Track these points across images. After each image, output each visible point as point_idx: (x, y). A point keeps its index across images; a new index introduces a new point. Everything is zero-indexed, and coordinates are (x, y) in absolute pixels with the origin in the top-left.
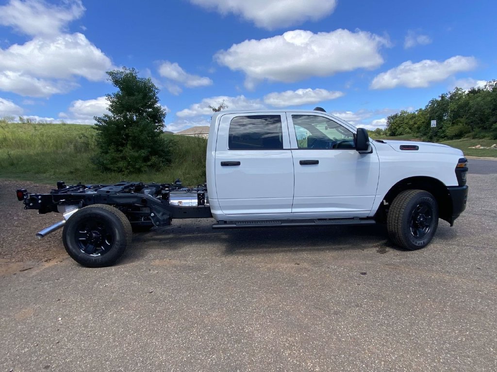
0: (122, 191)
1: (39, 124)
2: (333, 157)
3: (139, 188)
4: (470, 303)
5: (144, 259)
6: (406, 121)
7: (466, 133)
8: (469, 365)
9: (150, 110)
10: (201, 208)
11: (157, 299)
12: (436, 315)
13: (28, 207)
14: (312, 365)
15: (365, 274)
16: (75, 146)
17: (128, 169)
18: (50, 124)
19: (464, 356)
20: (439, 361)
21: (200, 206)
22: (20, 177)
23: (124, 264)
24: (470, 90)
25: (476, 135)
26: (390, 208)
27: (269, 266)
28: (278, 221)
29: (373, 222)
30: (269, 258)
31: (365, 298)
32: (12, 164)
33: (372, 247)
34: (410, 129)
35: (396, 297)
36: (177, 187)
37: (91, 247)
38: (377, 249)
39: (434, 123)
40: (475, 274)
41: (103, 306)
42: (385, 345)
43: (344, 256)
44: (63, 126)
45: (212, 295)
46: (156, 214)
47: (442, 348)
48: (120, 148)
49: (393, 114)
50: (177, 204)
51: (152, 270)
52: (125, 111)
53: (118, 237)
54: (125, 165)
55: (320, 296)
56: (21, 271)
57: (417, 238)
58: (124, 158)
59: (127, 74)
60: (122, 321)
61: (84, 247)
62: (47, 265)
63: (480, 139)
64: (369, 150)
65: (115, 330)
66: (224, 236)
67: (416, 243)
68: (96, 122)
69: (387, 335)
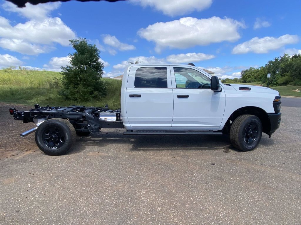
0: (72, 111)
1: (30, 71)
2: (199, 93)
3: (82, 110)
4: (275, 184)
5: (83, 151)
6: (253, 74)
7: (290, 82)
8: (268, 220)
9: (95, 63)
10: (118, 122)
11: (87, 175)
12: (253, 190)
13: (16, 118)
14: (173, 216)
15: (213, 164)
16: (51, 85)
17: (80, 99)
18: (37, 71)
19: (266, 215)
20: (250, 218)
21: (118, 121)
22: (16, 102)
23: (71, 154)
24: (293, 56)
25: (296, 83)
26: (232, 125)
27: (156, 158)
28: (163, 131)
29: (221, 133)
30: (157, 154)
31: (212, 179)
32: (12, 94)
33: (220, 149)
34: (255, 79)
35: (230, 179)
36: (105, 109)
37: (51, 143)
38: (224, 150)
39: (269, 75)
40: (282, 167)
41: (55, 178)
42: (219, 207)
43: (203, 153)
44: (45, 73)
45: (120, 173)
46: (91, 125)
47: (253, 210)
48: (76, 86)
49: (245, 69)
50: (104, 120)
51: (87, 158)
52: (79, 64)
53: (67, 138)
54: (78, 96)
55: (185, 177)
56: (10, 156)
57: (248, 144)
58: (78, 92)
59: (81, 42)
60: (65, 187)
61: (47, 143)
62: (26, 153)
63: (299, 86)
64: (219, 90)
65: (60, 192)
66: (133, 140)
67: (247, 147)
68: (62, 70)
69: (221, 201)
